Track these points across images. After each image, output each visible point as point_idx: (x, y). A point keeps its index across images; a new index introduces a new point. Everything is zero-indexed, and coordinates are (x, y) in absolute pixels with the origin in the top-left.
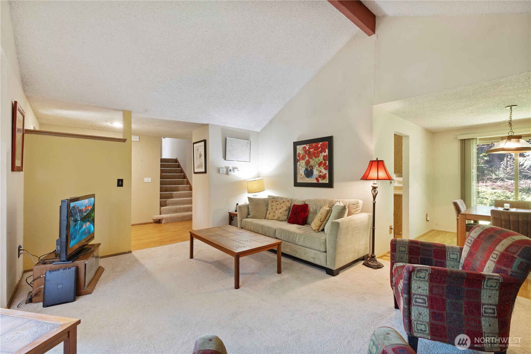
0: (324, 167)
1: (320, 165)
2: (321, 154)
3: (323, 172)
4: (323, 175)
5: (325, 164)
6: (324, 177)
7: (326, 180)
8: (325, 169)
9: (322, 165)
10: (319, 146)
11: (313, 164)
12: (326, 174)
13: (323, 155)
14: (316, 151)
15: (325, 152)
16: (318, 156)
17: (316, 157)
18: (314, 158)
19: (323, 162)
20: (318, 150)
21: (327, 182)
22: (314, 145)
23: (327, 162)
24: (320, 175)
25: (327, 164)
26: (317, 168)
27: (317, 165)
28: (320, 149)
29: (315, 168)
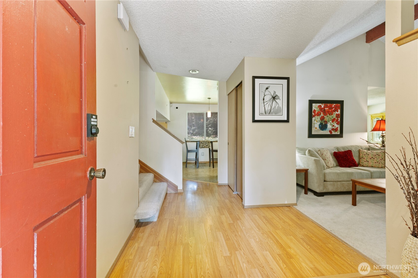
0: (337, 122)
1: (333, 121)
2: (334, 113)
3: (335, 126)
4: (335, 128)
5: (337, 120)
6: (336, 130)
7: (338, 132)
8: (337, 124)
9: (335, 121)
10: (333, 106)
11: (328, 119)
12: (338, 128)
13: (336, 114)
14: (330, 110)
15: (338, 112)
16: (332, 114)
17: (330, 115)
18: (328, 115)
19: (336, 119)
20: (332, 110)
21: (339, 133)
22: (329, 105)
23: (339, 119)
24: (333, 128)
25: (339, 120)
26: (331, 123)
27: (331, 121)
28: (334, 109)
29: (329, 123)
